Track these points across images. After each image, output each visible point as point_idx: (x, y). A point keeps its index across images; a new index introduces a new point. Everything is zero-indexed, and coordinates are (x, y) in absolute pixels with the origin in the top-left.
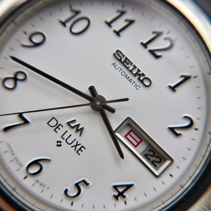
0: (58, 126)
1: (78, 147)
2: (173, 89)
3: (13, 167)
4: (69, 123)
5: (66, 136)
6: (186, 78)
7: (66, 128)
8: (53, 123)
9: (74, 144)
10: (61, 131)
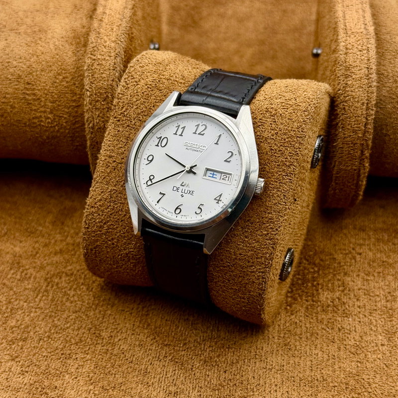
0: (178, 189)
1: (191, 193)
2: (217, 144)
3: (169, 215)
4: (181, 185)
5: (183, 191)
6: (220, 136)
7: (181, 187)
8: (175, 189)
9: (189, 192)
10: (180, 190)
